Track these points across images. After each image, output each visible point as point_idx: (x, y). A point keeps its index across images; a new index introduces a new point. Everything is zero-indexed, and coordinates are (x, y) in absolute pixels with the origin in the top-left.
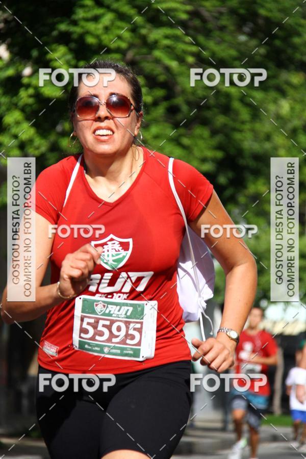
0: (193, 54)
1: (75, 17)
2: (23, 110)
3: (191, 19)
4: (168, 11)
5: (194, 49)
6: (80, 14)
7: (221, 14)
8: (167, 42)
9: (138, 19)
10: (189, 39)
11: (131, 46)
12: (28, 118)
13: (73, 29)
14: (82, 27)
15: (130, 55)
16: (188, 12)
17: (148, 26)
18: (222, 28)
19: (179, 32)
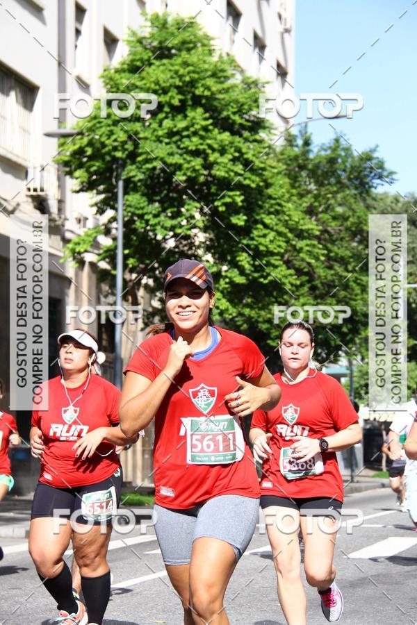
0: (323, 255)
1: (252, 235)
2: (222, 292)
3: (321, 234)
4: (307, 231)
5: (325, 252)
6: (255, 233)
7: (340, 230)
8: (308, 248)
9: (290, 235)
10: (321, 246)
11: (286, 251)
12: (224, 297)
13: (250, 242)
14: (257, 241)
15: (286, 257)
16: (319, 231)
17: (297, 239)
18: (342, 239)
19: (315, 242)
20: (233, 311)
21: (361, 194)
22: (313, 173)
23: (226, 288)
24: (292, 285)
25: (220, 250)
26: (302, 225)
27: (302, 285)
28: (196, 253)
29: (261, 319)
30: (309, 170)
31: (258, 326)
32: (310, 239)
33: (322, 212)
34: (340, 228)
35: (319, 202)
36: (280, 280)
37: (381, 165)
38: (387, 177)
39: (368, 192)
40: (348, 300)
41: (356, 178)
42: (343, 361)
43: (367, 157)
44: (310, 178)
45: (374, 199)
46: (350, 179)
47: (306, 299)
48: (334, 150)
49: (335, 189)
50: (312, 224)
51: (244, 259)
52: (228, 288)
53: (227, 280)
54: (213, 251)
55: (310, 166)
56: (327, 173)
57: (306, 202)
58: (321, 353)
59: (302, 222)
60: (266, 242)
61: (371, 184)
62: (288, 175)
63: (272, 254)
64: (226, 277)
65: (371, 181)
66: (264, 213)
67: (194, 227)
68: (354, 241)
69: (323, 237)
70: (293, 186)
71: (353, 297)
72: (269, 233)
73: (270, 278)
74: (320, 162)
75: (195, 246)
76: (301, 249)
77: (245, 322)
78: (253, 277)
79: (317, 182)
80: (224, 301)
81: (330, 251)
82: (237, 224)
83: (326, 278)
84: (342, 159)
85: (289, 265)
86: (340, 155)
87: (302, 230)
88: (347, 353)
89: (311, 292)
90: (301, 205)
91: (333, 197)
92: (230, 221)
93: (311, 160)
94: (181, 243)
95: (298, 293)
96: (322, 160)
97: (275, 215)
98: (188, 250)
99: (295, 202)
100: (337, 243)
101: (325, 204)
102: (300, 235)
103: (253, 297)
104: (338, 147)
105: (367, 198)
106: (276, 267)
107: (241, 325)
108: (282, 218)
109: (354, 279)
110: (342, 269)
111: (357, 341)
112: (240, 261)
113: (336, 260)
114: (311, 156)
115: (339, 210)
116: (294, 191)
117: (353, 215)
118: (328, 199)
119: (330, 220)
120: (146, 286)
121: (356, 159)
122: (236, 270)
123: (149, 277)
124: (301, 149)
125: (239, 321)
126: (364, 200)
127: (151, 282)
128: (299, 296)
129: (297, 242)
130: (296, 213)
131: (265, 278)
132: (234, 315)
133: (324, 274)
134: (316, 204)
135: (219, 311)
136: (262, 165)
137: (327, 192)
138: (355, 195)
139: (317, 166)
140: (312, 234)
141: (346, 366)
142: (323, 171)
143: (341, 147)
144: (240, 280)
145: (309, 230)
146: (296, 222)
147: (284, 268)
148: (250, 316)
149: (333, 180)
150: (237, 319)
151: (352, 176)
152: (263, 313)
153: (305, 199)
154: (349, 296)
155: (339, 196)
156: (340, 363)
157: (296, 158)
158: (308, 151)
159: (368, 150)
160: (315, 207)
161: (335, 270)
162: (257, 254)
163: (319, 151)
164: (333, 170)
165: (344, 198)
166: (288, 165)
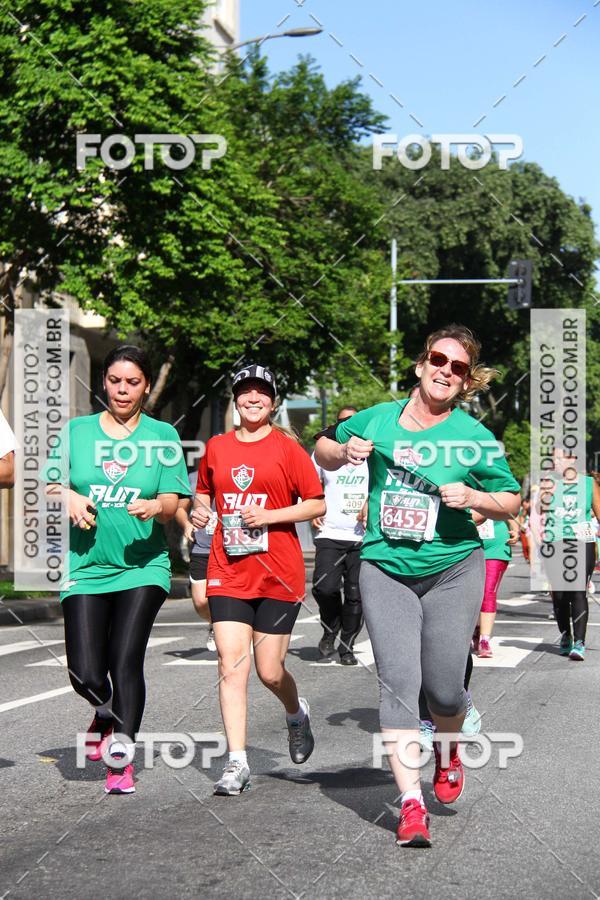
0: (284, 238)
1: (181, 208)
2: (138, 291)
3: (281, 207)
4: (261, 202)
5: (287, 233)
6: (186, 204)
7: (308, 202)
8: (262, 228)
9: (235, 208)
10: (280, 225)
11: (230, 232)
12: (141, 298)
13: (179, 219)
14: (189, 216)
15: (230, 240)
16: (278, 202)
17: (246, 215)
18: (310, 214)
19: (272, 219)
20: (155, 319)
21: (337, 147)
22: (268, 117)
23: (143, 285)
24: (239, 281)
25: (135, 229)
26: (253, 194)
27: (254, 281)
28: (99, 234)
29: (194, 331)
30: (263, 112)
31: (190, 341)
32: (265, 215)
33: (282, 174)
34: (308, 198)
35: (278, 159)
36: (223, 274)
37: (365, 106)
38: (374, 124)
39: (347, 145)
40: (319, 303)
41: (330, 125)
42: (313, 391)
43: (345, 93)
44: (264, 123)
45: (357, 156)
46: (321, 127)
47: (259, 301)
48: (298, 82)
49: (300, 140)
50: (267, 193)
51: (170, 243)
52: (147, 284)
53: (147, 273)
54: (124, 231)
55: (264, 107)
56: (287, 116)
57: (259, 160)
58: (281, 379)
59: (253, 189)
60: (201, 217)
61: (351, 133)
62: (233, 120)
63: (211, 235)
64: (145, 268)
65: (351, 128)
66: (198, 176)
67: (98, 195)
68: (327, 218)
69: (283, 211)
70: (238, 135)
71: (326, 298)
72: (206, 205)
73: (208, 271)
74: (278, 100)
75: (97, 223)
76: (253, 228)
77: (172, 334)
78: (183, 269)
79: (273, 130)
80: (141, 303)
81: (292, 231)
82: (159, 192)
83: (288, 272)
84: (310, 97)
85: (235, 251)
86: (307, 90)
87: (253, 201)
88: (318, 379)
89: (267, 291)
90: (251, 164)
91: (297, 152)
92: (150, 187)
93: (266, 97)
94: (77, 219)
95: (247, 293)
96: (281, 97)
97: (214, 179)
98: (87, 229)
99: (242, 159)
100: (303, 219)
101: (286, 163)
102: (251, 208)
103: (182, 298)
104: (304, 78)
105: (346, 153)
106: (216, 255)
107: (166, 339)
108: (224, 184)
109: (327, 272)
110: (311, 257)
111: (333, 362)
112: (163, 245)
113: (302, 246)
114: (266, 92)
115: (307, 171)
116: (241, 143)
117: (327, 180)
118: (291, 156)
119: (294, 186)
120: (27, 282)
121: (330, 96)
122: (159, 258)
123: (30, 268)
124: (251, 81)
125: (162, 333)
126: (342, 157)
127: (33, 275)
128: (249, 297)
129: (246, 219)
130: (244, 176)
131: (201, 271)
132: (156, 324)
133: (285, 265)
134: (273, 162)
135: (134, 318)
136: (197, 106)
137: (290, 144)
138: (329, 149)
139: (274, 106)
140: (268, 206)
141: (316, 398)
142: (282, 113)
143: (309, 78)
144: (166, 272)
145: (263, 200)
146: (245, 189)
147: (227, 256)
148: (179, 325)
149: (297, 128)
150: (160, 331)
151: (324, 122)
152: (198, 321)
153: (257, 155)
154: (321, 297)
155: (306, 151)
156: (308, 393)
157: (244, 93)
158: (262, 84)
159: (347, 83)
160: (272, 166)
161: (299, 259)
162: (187, 236)
163: (278, 84)
164: (297, 112)
165: (313, 154)
166: (232, 104)
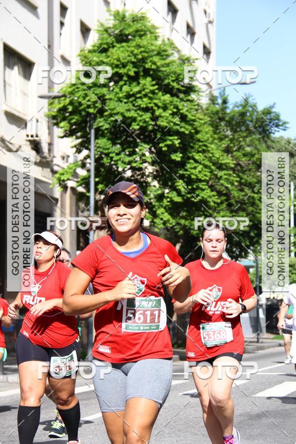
20: (173, 222)
21: (263, 138)
22: (229, 123)
24: (215, 203)
25: (163, 178)
26: (221, 160)
27: (222, 203)
28: (146, 181)
29: (193, 227)
30: (227, 121)
31: (190, 232)
32: (227, 170)
33: (236, 151)
34: (249, 162)
35: (234, 144)
36: (206, 199)
37: (277, 117)
38: (282, 126)
39: (268, 137)
40: (254, 213)
41: (260, 127)
42: (251, 257)
43: (267, 112)
44: (227, 127)
45: (273, 141)
46: (255, 128)
47: (224, 213)
48: (244, 107)
49: (245, 134)
50: (229, 159)
51: (181, 185)
52: (169, 205)
53: (169, 200)
54: (158, 179)
55: (227, 118)
56: (239, 123)
57: (224, 144)
58: (235, 251)
59: (221, 158)
60: (196, 172)
61: (270, 131)
62: (212, 125)
63: (200, 181)
64: (168, 197)
65: (270, 128)
66: (194, 152)
67: (145, 161)
70: (215, 133)
71: (258, 211)
72: (198, 166)
73: (199, 198)
74: (234, 115)
75: (145, 175)
76: (221, 177)
77: (181, 229)
78: (187, 197)
79: (232, 130)
80: (166, 214)
81: (241, 178)
82: (175, 160)
83: (239, 198)
84: (250, 113)
85: (213, 188)
86: (248, 110)
87: (221, 164)
88: (254, 251)
89: (228, 208)
90: (220, 146)
91: (244, 140)
92: (171, 157)
93: (228, 114)
94: (136, 173)
95: (219, 209)
96: (235, 114)
97: (202, 153)
98: (141, 178)
99: (216, 144)
100: (246, 173)
101: (238, 145)
102: (220, 167)
103: (187, 211)
104: (247, 104)
105: (268, 141)
106: (203, 190)
107: (179, 231)
108: (207, 156)
109: (258, 198)
110: (250, 191)
111: (261, 243)
112: (177, 186)
113: (246, 185)
114: (228, 111)
115: (248, 149)
116: (216, 136)
117: (258, 153)
118: (240, 142)
119: (242, 157)
121: (260, 113)
122: (175, 192)
124: (221, 106)
125: (177, 228)
126: (266, 142)
129: (218, 172)
130: (217, 151)
131: (196, 198)
132: (174, 224)
133: (237, 195)
134: (232, 145)
135: (163, 221)
136: (193, 118)
137: (239, 136)
138: (259, 138)
139: (232, 118)
140: (229, 166)
141: (253, 260)
142: (236, 122)
143: (249, 104)
144: (178, 199)
145: (226, 163)
146: (217, 158)
147: (209, 190)
148: (184, 225)
149: (243, 128)
150: (175, 227)
151: (257, 125)
152: (194, 223)
153: (223, 142)
154: (255, 210)
155: (248, 139)
156: (249, 258)
157: (217, 112)
158: (226, 108)
159: (268, 106)
160: (231, 147)
161: (245, 192)
162: (189, 181)
163: (234, 108)
164: (243, 121)
165: (251, 141)
166: (211, 117)
